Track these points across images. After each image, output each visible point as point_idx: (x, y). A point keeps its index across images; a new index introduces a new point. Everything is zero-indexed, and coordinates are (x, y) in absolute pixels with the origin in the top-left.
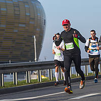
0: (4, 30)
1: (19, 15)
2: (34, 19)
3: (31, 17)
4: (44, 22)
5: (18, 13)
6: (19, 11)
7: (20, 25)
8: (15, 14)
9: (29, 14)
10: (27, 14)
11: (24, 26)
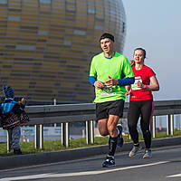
0: (45, 41)
1: (75, 12)
2: (103, 20)
3: (97, 16)
4: (121, 26)
5: (73, 9)
6: (75, 4)
7: (76, 32)
8: (67, 11)
9: (93, 12)
10: (90, 11)
11: (83, 33)
